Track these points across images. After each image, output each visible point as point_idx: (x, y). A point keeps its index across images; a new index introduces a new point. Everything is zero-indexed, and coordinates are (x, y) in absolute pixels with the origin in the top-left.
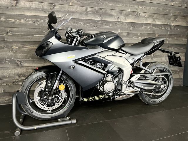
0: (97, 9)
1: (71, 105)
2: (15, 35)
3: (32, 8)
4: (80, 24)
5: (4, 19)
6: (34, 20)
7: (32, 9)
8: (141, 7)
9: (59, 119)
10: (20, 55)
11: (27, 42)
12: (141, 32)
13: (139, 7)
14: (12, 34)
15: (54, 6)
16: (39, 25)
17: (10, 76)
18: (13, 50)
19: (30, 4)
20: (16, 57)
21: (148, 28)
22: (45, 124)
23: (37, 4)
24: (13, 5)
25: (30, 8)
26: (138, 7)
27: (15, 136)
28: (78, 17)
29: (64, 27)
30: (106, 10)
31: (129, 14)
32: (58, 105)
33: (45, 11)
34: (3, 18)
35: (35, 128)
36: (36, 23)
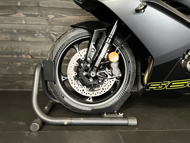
1: (127, 93)
9: (105, 114)
10: (56, 26)
11: (66, 9)
17: (43, 53)
18: (48, 20)
20: (52, 29)
22: (82, 118)
27: (31, 131)
32: (105, 90)
35: (66, 122)
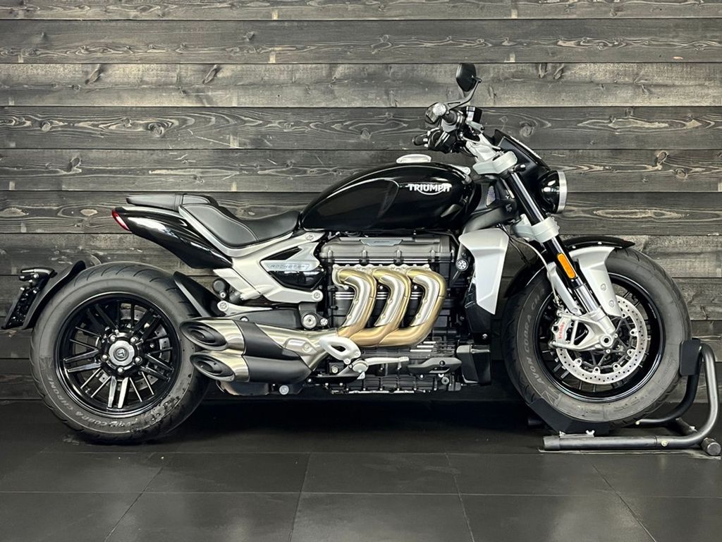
0: (372, 69)
2: (91, 172)
3: (147, 83)
4: (308, 124)
5: (61, 124)
6: (151, 121)
7: (145, 86)
8: (571, 44)
12: (572, 147)
13: (560, 43)
14: (83, 169)
15: (217, 71)
16: (164, 136)
19: (140, 73)
21: (610, 125)
23: (161, 70)
24: (89, 77)
25: (139, 85)
26: (556, 44)
28: (299, 103)
29: (248, 141)
30: (409, 67)
31: (513, 77)
33: (184, 92)
34: (60, 121)
36: (155, 131)
